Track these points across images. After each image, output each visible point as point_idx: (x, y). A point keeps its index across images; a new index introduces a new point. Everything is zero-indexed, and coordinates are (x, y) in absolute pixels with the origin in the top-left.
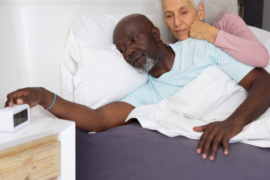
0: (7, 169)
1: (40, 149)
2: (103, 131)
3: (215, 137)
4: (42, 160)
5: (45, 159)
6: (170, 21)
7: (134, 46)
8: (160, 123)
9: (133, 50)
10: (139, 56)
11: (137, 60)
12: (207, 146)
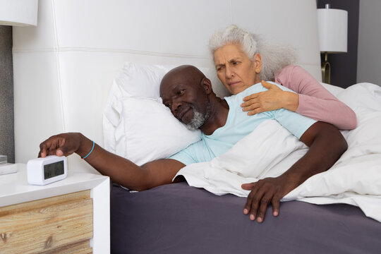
0: (24, 225)
1: (66, 206)
2: (148, 189)
3: (264, 195)
4: (70, 218)
5: (73, 217)
6: (222, 74)
7: (180, 99)
8: (210, 181)
9: (179, 104)
10: (186, 110)
11: (184, 114)
12: (255, 206)
